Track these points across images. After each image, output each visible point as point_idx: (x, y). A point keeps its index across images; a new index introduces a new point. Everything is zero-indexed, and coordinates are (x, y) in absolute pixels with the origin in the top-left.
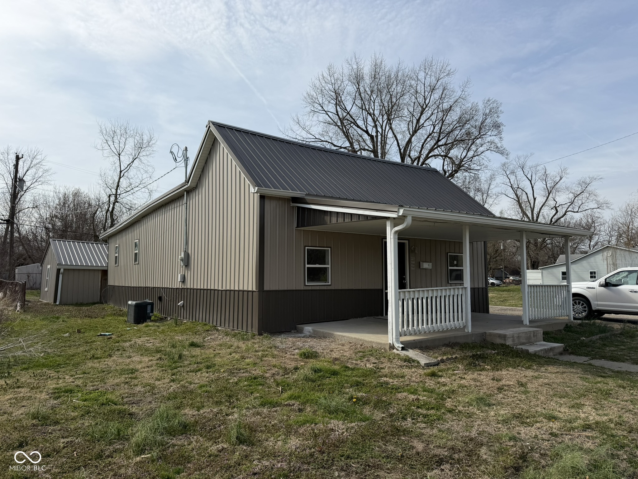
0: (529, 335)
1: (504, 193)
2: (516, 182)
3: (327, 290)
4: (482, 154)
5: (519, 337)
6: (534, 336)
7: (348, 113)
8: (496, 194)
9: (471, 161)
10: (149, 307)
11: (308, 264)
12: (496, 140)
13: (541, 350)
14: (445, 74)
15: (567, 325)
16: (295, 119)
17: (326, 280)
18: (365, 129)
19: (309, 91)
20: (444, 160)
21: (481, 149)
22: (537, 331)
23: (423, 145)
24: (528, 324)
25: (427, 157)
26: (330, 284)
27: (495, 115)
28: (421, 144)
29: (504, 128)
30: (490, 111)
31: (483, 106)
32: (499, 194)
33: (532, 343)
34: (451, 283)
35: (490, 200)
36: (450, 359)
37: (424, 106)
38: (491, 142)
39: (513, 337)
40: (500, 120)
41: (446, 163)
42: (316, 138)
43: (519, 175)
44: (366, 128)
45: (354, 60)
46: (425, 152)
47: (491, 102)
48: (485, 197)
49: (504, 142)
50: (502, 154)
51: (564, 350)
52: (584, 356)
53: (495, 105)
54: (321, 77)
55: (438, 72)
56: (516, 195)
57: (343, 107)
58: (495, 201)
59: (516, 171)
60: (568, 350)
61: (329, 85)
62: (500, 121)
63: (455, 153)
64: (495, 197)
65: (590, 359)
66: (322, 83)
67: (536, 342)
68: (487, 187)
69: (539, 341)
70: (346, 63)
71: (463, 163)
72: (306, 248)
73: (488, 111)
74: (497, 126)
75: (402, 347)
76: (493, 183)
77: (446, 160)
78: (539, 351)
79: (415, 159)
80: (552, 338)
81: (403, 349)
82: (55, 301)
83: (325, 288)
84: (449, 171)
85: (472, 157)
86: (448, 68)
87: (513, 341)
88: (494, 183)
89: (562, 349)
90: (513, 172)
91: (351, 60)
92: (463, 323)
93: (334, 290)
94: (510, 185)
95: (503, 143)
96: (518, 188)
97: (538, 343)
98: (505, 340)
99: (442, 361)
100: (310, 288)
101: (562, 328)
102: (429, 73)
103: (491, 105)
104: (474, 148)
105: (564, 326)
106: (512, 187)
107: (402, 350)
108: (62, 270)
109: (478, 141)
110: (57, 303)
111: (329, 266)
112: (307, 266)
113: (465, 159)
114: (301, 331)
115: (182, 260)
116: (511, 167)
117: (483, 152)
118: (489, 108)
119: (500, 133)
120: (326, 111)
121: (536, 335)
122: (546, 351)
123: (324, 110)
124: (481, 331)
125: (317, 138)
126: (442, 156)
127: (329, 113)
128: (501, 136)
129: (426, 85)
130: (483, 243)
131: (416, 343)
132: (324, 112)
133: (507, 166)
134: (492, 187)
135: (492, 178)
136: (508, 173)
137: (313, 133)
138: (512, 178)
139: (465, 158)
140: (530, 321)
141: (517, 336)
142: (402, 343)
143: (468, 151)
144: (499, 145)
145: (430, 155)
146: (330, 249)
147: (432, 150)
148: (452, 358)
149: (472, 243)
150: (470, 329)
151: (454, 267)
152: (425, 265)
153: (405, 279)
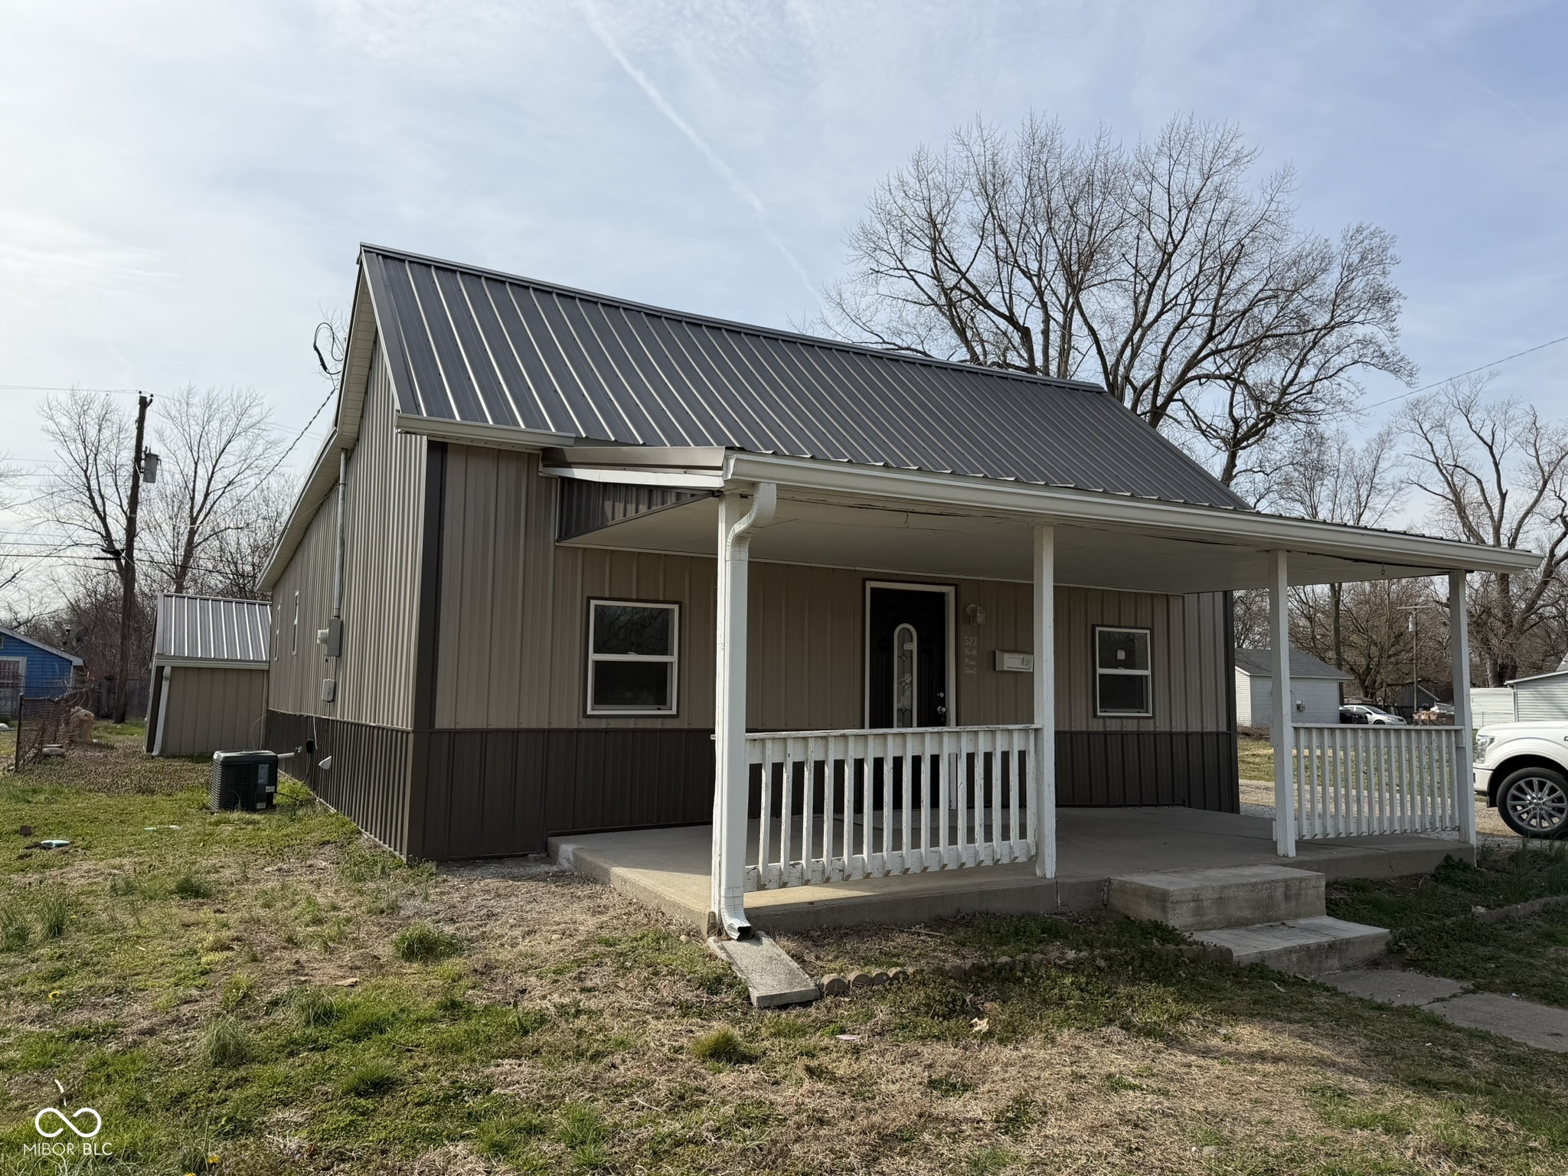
0: (1265, 894)
1: (1415, 480)
2: (1449, 452)
3: (662, 731)
4: (1340, 373)
5: (1220, 901)
6: (1287, 897)
7: (964, 276)
8: (1393, 484)
9: (1310, 393)
10: (263, 771)
11: (596, 651)
12: (1380, 334)
13: (1289, 951)
14: (1226, 162)
15: (1448, 857)
16: (834, 294)
17: (661, 700)
18: (1007, 313)
19: (867, 222)
20: (1233, 390)
21: (1338, 361)
22: (1301, 880)
23: (1164, 351)
24: (1292, 853)
25: (1182, 381)
26: (674, 711)
27: (1377, 269)
28: (1161, 346)
29: (1402, 302)
30: (1363, 259)
31: (1342, 246)
32: (1403, 485)
33: (1276, 919)
34: (1104, 718)
35: (1378, 499)
36: (872, 982)
37: (1170, 248)
38: (1365, 342)
39: (1197, 900)
40: (1389, 283)
41: (1238, 398)
42: (884, 342)
43: (1458, 432)
44: (1010, 309)
45: (975, 133)
46: (1173, 369)
47: (1365, 234)
48: (1364, 493)
49: (1399, 342)
50: (1395, 372)
51: (1390, 951)
52: (1452, 976)
53: (1376, 241)
54: (895, 183)
55: (1209, 156)
56: (1452, 486)
57: (946, 255)
58: (1393, 503)
59: (1447, 421)
60: (1402, 950)
61: (916, 204)
62: (1393, 286)
63: (1265, 372)
64: (1392, 492)
65: (1467, 992)
66: (897, 199)
67: (1297, 916)
68: (1369, 468)
69: (1308, 915)
70: (955, 141)
71: (1288, 398)
72: (593, 603)
73: (1355, 258)
74: (1381, 298)
75: (740, 929)
76: (1386, 456)
77: (1237, 390)
78: (1279, 954)
79: (1145, 386)
80: (1369, 903)
81: (745, 934)
82: (150, 749)
83: (658, 724)
84: (1246, 418)
85: (1312, 383)
86: (1235, 146)
87: (1198, 911)
88: (1389, 456)
89: (1381, 947)
90: (1440, 425)
91: (969, 133)
92: (1028, 845)
93: (689, 731)
94: (1434, 460)
95: (1398, 344)
96: (1456, 466)
97: (1302, 922)
98: (1164, 910)
99: (838, 988)
100: (603, 724)
101: (1430, 868)
102: (1183, 158)
103: (1366, 242)
104: (1316, 358)
105: (1438, 861)
106: (1437, 464)
107: (739, 940)
108: (167, 671)
109: (1331, 340)
110: (155, 753)
111: (672, 659)
112: (593, 657)
113: (1292, 389)
114: (548, 855)
115: (324, 640)
116: (1436, 412)
117: (1341, 369)
118: (1359, 249)
119: (1389, 317)
120: (908, 271)
121: (1298, 895)
122: (1310, 953)
123: (905, 269)
124: (1092, 872)
125: (886, 340)
126: (1226, 377)
127: (917, 277)
128: (1393, 324)
129: (1174, 190)
130: (1219, 596)
131: (817, 912)
132: (905, 273)
133: (1423, 409)
134: (1383, 465)
135: (1384, 441)
136: (1426, 426)
137: (877, 330)
138: (1440, 442)
139: (1291, 383)
140: (1301, 844)
141: (1216, 895)
142: (750, 914)
143: (1301, 365)
144: (1387, 349)
145: (1190, 375)
146: (676, 607)
147: (1194, 361)
148: (881, 979)
149: (1181, 599)
150: (1049, 868)
151: (1116, 667)
152: (1011, 662)
153: (943, 702)
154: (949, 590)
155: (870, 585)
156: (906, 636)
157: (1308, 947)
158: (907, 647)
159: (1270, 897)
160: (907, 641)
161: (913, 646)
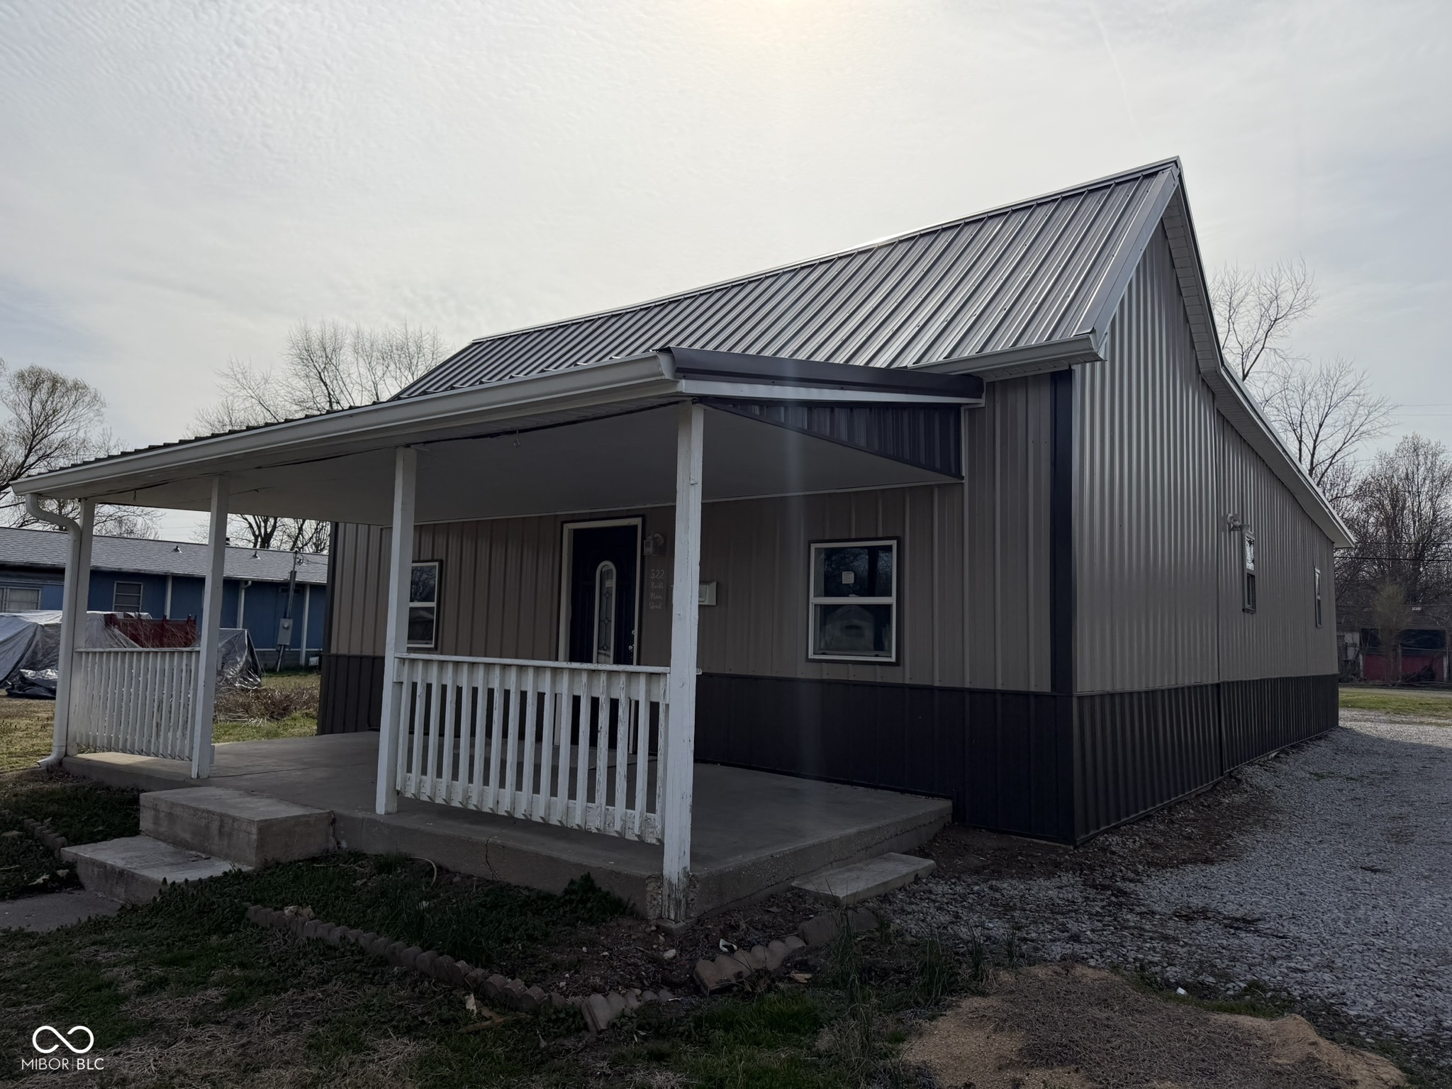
0: (203, 822)
121: (230, 835)
153: (633, 640)
154: (638, 522)
155: (569, 526)
156: (607, 573)
158: (609, 583)
159: (207, 827)
160: (607, 580)
161: (613, 583)
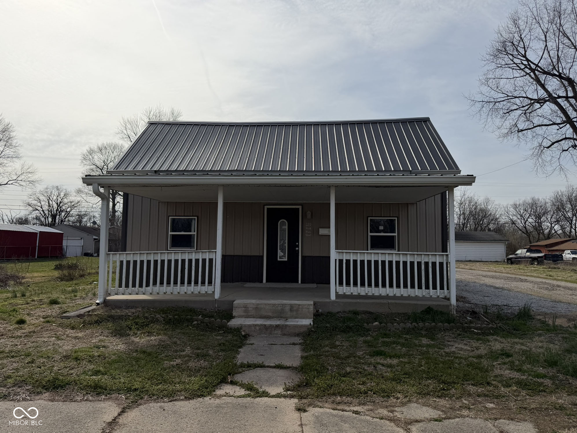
11: (171, 231)
15: (429, 308)
22: (299, 305)
24: (334, 298)
33: (285, 318)
67: (296, 318)
69: (303, 318)
72: (170, 217)
75: (97, 303)
92: (212, 288)
105: (422, 309)
111: (195, 233)
112: (170, 233)
121: (297, 310)
149: (416, 204)
150: (217, 296)
151: (380, 233)
152: (322, 231)
153: (298, 246)
154: (300, 207)
155: (266, 207)
156: (283, 224)
157: (265, 325)
158: (284, 227)
159: (282, 310)
160: (283, 226)
161: (286, 227)
